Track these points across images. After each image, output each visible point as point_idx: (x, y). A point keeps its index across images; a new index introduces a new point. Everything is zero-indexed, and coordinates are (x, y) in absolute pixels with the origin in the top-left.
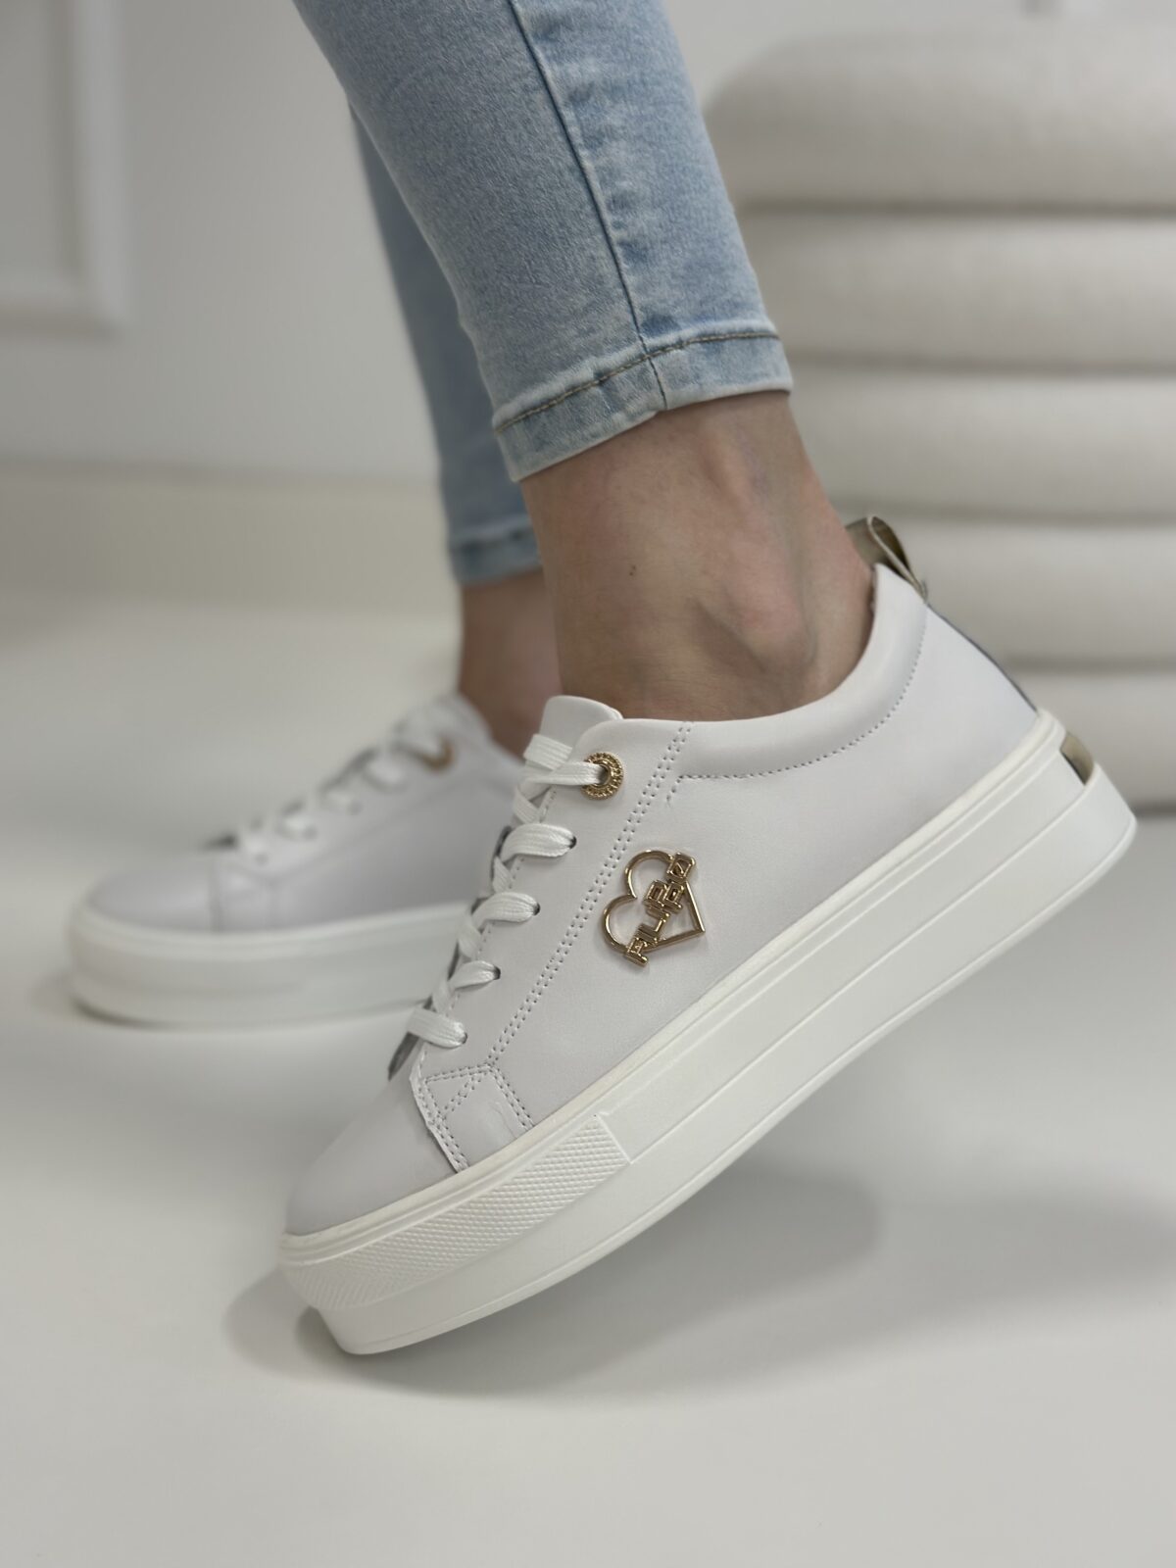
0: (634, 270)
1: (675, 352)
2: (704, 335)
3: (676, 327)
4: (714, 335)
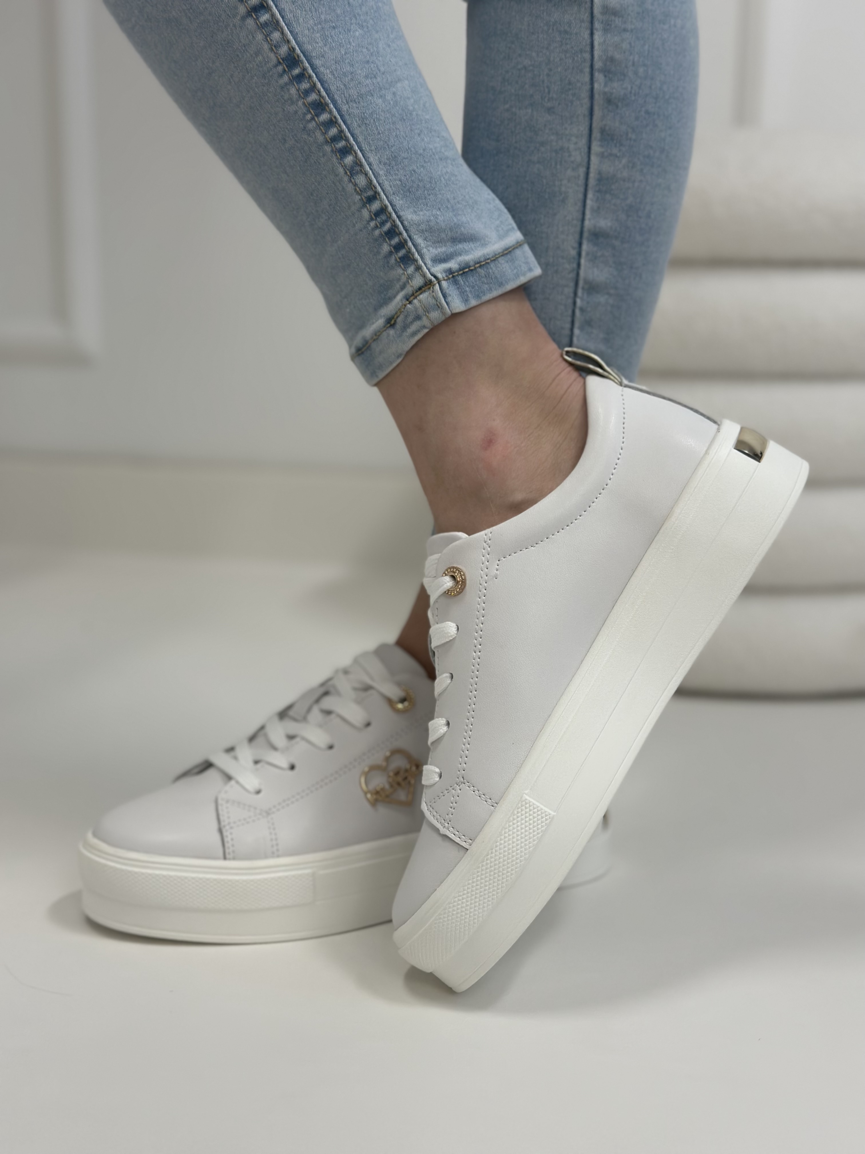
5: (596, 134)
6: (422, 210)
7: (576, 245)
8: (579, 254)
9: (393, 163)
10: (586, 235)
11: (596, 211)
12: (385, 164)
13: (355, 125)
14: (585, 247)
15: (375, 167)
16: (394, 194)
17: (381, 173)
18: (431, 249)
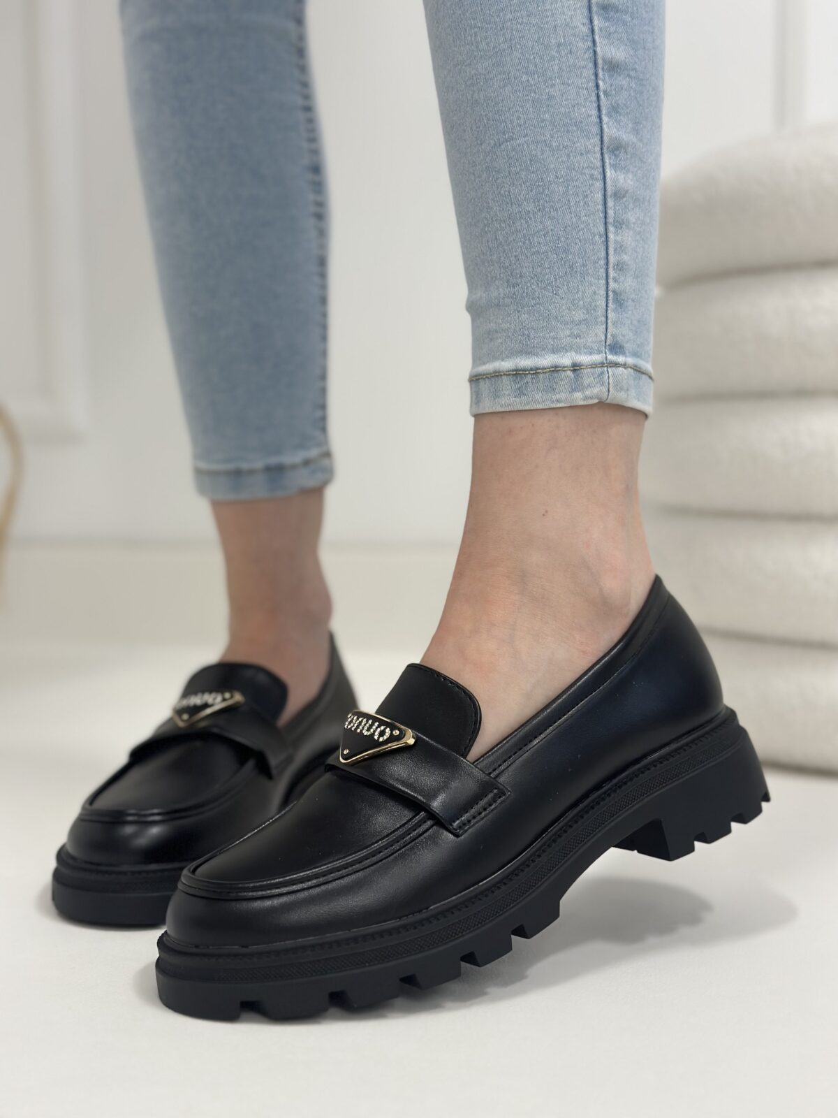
0: (615, 310)
1: (621, 369)
2: (636, 366)
3: (624, 354)
4: (640, 368)
7: (587, 21)
8: (593, 31)
10: (594, 9)
14: (596, 22)
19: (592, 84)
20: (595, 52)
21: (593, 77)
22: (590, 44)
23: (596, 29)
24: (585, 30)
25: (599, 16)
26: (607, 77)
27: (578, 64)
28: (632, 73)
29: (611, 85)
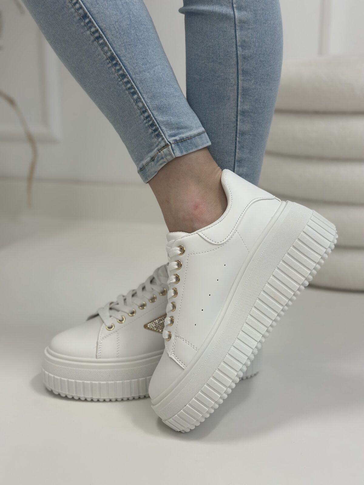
5: (240, 72)
6: (165, 116)
9: (153, 98)
11: (243, 103)
12: (150, 98)
13: (138, 83)
15: (146, 99)
16: (153, 110)
17: (148, 102)
18: (168, 131)
19: (234, 139)
20: (237, 128)
21: (235, 136)
22: (235, 125)
23: (238, 120)
24: (234, 120)
25: (241, 115)
26: (240, 136)
27: (230, 131)
28: (251, 133)
29: (242, 139)
